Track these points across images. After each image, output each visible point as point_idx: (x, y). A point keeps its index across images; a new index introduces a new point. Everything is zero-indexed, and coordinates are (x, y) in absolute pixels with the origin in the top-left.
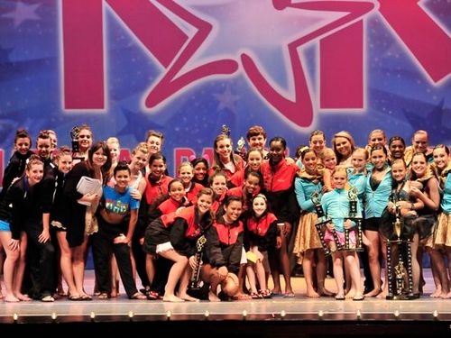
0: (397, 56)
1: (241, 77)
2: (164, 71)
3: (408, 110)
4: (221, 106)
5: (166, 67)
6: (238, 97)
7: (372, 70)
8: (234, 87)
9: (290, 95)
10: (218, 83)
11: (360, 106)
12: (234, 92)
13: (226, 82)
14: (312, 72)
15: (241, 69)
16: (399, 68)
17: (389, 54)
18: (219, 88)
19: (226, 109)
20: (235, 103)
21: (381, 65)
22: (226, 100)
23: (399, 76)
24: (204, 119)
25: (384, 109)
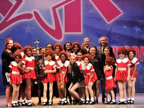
0: (94, 12)
1: (34, 20)
2: (4, 18)
3: (98, 33)
4: (26, 32)
5: (4, 16)
6: (33, 28)
7: (84, 17)
8: (31, 24)
9: (53, 27)
10: (25, 22)
11: (80, 31)
12: (31, 26)
13: (28, 22)
14: (61, 18)
15: (34, 17)
16: (94, 17)
17: (91, 11)
18: (25, 24)
19: (28, 33)
20: (32, 30)
21: (88, 15)
22: (28, 29)
23: (95, 20)
24: (20, 37)
25: (89, 32)
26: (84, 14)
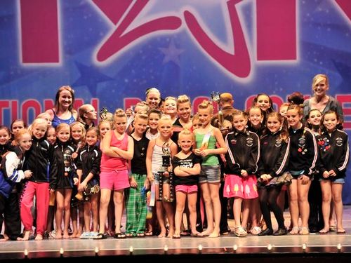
0: (327, 11)
1: (184, 32)
2: (114, 28)
3: (337, 61)
4: (167, 59)
5: (115, 23)
6: (181, 51)
7: (304, 24)
8: (179, 42)
9: (230, 49)
10: (163, 38)
11: (294, 58)
12: (178, 46)
13: (171, 37)
14: (249, 26)
15: (184, 25)
16: (329, 22)
17: (320, 9)
18: (164, 42)
19: (171, 62)
20: (179, 56)
21: (312, 19)
22: (171, 54)
23: (329, 30)
24: (151, 71)
25: (316, 60)
26: (303, 16)
